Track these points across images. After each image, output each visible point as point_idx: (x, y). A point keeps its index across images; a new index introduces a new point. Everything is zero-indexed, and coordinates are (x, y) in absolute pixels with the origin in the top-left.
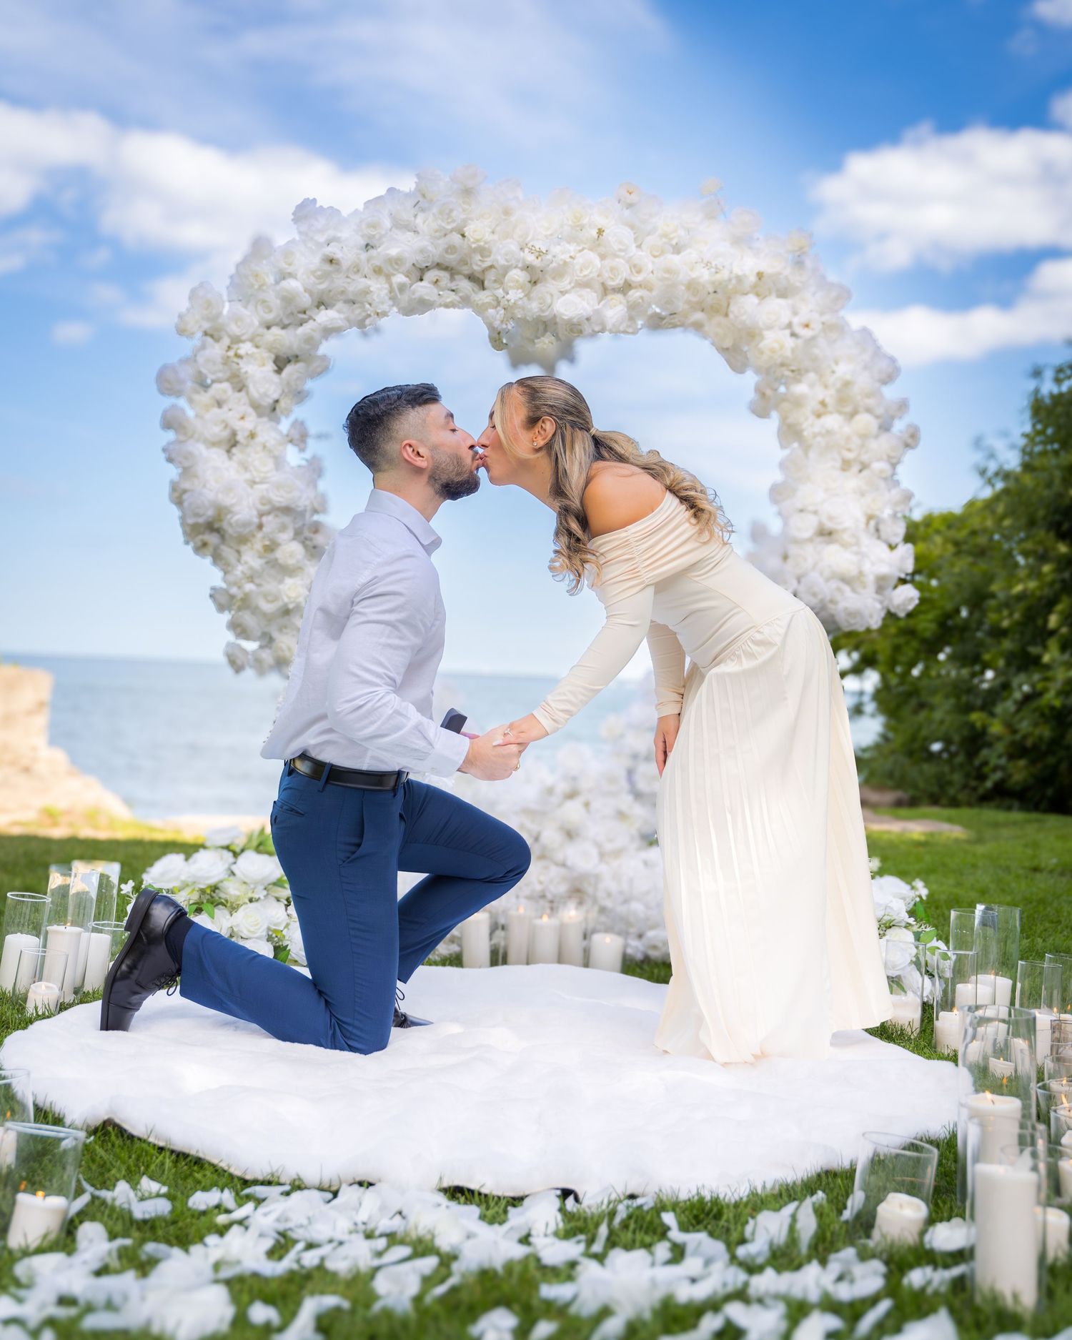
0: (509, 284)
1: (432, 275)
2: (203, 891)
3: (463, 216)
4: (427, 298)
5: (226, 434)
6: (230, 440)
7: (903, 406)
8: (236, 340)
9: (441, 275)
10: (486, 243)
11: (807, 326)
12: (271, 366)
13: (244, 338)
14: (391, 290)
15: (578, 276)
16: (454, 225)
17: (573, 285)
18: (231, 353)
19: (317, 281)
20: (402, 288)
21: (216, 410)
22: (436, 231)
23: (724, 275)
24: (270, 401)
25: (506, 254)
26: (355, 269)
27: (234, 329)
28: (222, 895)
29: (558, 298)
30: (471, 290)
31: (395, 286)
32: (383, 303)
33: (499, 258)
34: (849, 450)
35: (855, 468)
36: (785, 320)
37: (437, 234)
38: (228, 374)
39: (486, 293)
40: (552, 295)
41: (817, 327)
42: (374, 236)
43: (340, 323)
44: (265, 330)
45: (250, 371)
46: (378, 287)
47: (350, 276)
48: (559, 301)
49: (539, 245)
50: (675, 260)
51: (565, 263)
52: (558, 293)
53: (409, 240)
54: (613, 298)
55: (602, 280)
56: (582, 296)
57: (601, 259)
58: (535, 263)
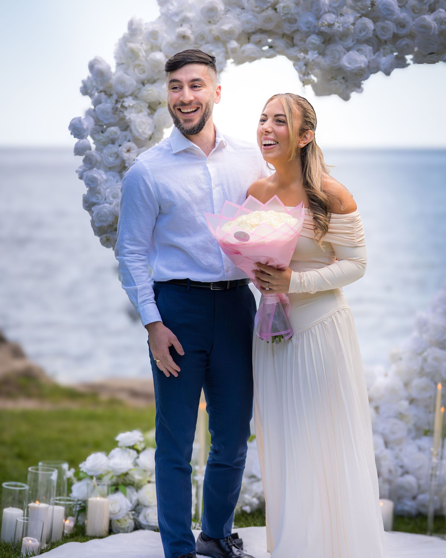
0: (309, 46)
1: (256, 37)
2: (119, 476)
4: (253, 55)
5: (118, 162)
6: (121, 165)
8: (121, 97)
9: (261, 37)
10: (292, 15)
12: (146, 111)
13: (127, 94)
14: (227, 53)
15: (358, 36)
16: (269, 5)
17: (355, 42)
18: (119, 106)
19: (174, 50)
20: (234, 51)
21: (110, 145)
22: (256, 7)
24: (147, 136)
25: (307, 23)
26: (201, 38)
27: (120, 89)
28: (131, 478)
29: (345, 54)
30: (284, 46)
31: (229, 50)
33: (302, 25)
37: (258, 9)
38: (117, 119)
39: (296, 48)
40: (340, 52)
42: (214, 16)
44: (141, 86)
45: (132, 118)
46: (217, 52)
47: (198, 43)
48: (345, 56)
49: (329, 18)
51: (348, 29)
52: (344, 50)
53: (238, 15)
54: (386, 48)
55: (377, 36)
56: (362, 50)
57: (375, 22)
58: (326, 31)
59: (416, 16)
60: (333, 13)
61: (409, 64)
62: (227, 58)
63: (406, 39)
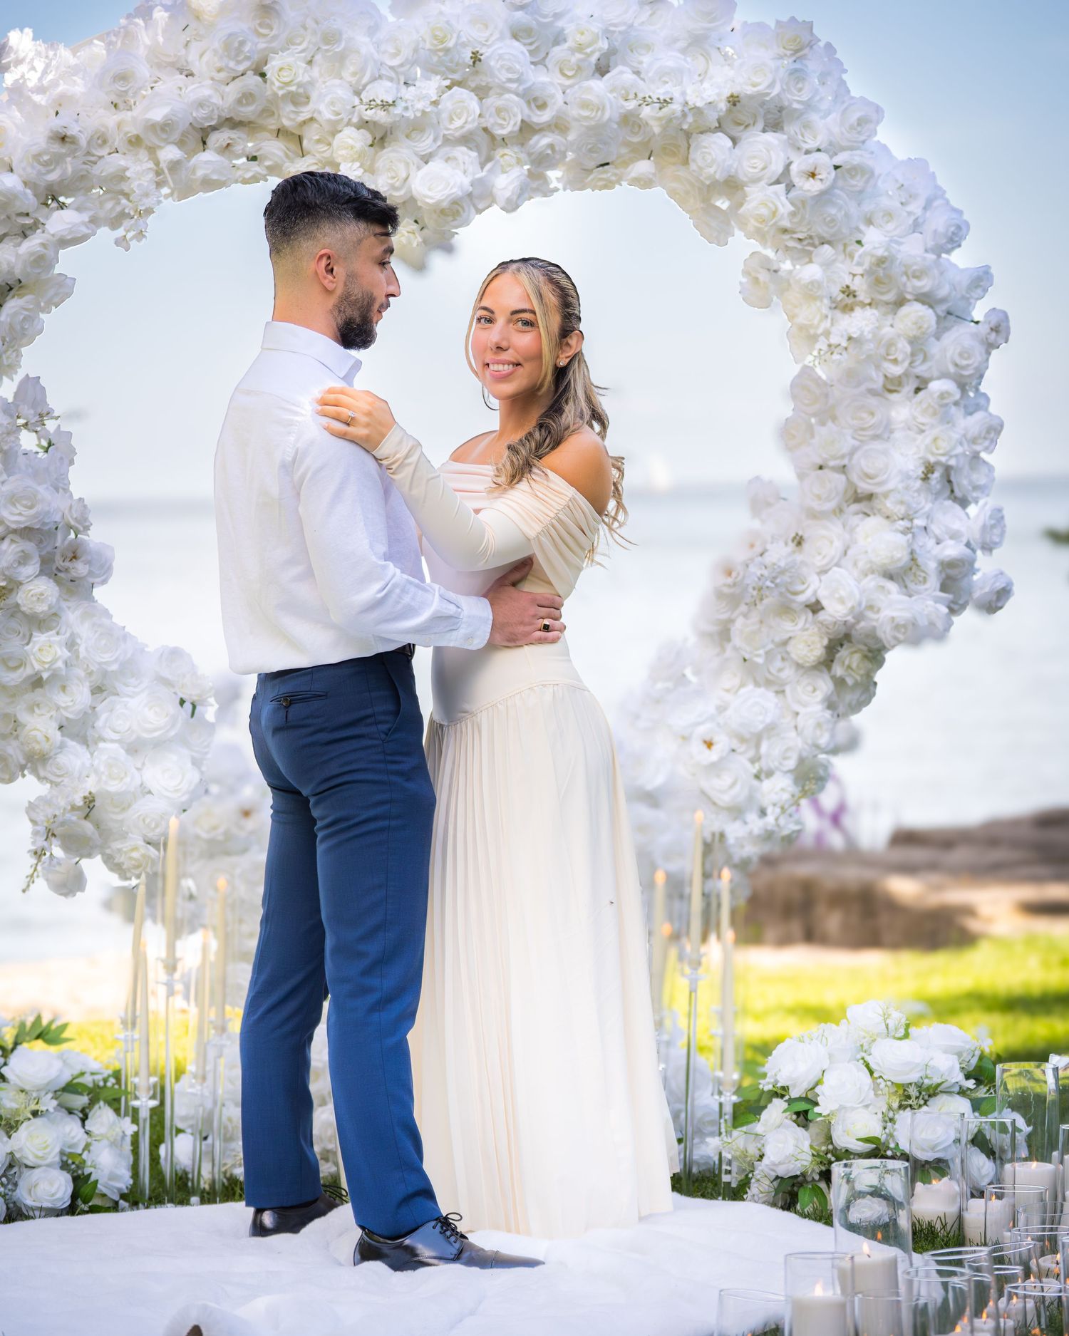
0: (340, 153)
1: (220, 138)
3: (262, 46)
4: (215, 177)
7: (981, 280)
9: (233, 136)
10: (299, 85)
11: (813, 175)
14: (158, 173)
15: (448, 129)
16: (248, 64)
17: (439, 143)
19: (43, 170)
20: (175, 166)
22: (219, 70)
23: (676, 107)
25: (332, 103)
26: (100, 142)
29: (419, 168)
30: (281, 154)
31: (163, 165)
32: (147, 195)
33: (322, 107)
34: (895, 361)
35: (909, 388)
36: (778, 168)
37: (223, 75)
39: (309, 160)
40: (407, 164)
41: (827, 175)
42: (126, 92)
43: (84, 230)
46: (138, 169)
47: (94, 152)
48: (420, 173)
49: (383, 91)
50: (598, 86)
51: (424, 112)
52: (417, 160)
53: (180, 89)
54: (505, 154)
55: (485, 130)
56: (455, 159)
57: (481, 99)
58: (376, 119)
59: (568, 82)
60: (391, 80)
61: (556, 190)
62: (159, 185)
63: (550, 134)
